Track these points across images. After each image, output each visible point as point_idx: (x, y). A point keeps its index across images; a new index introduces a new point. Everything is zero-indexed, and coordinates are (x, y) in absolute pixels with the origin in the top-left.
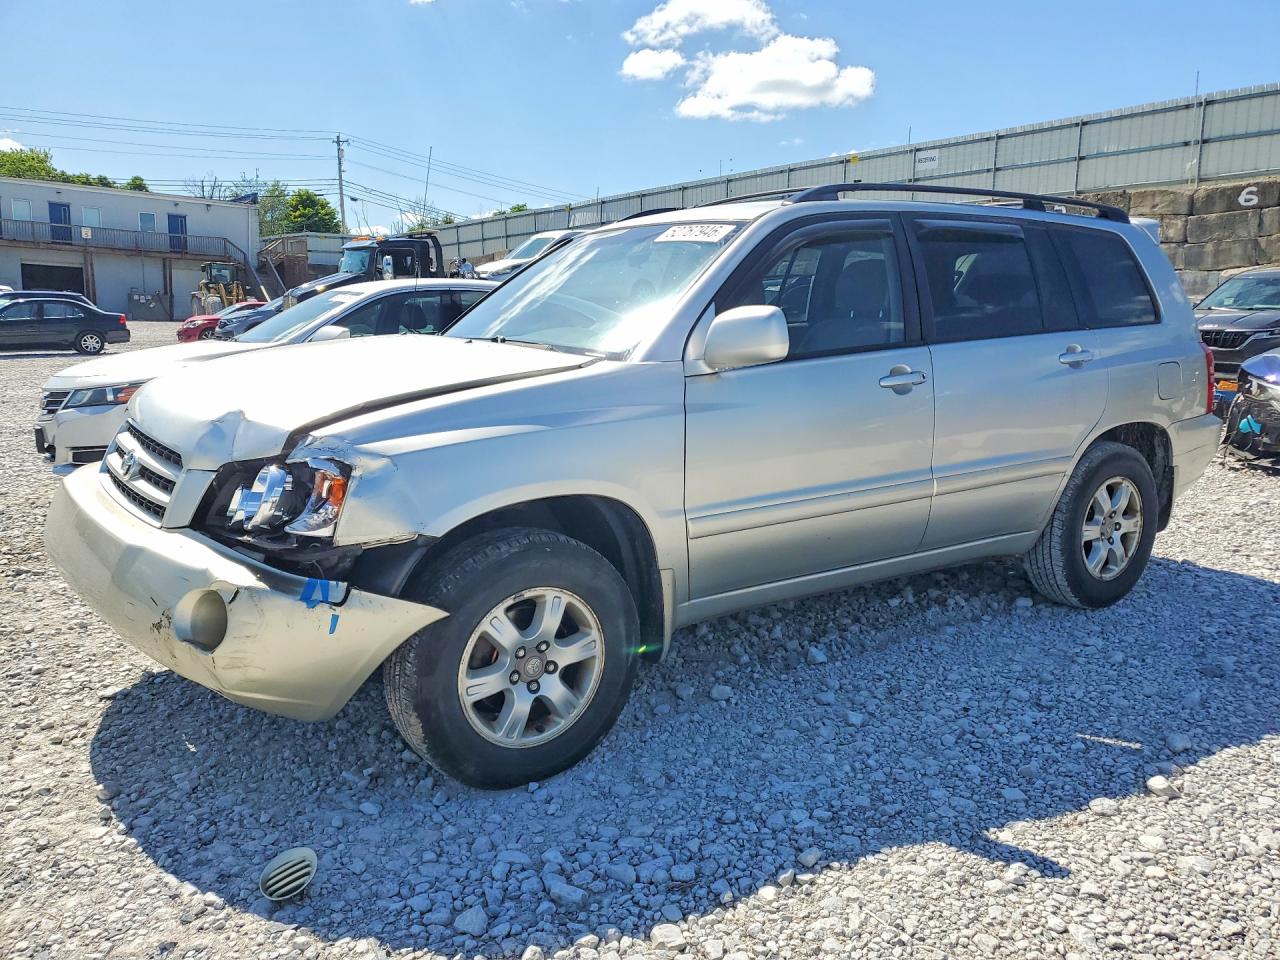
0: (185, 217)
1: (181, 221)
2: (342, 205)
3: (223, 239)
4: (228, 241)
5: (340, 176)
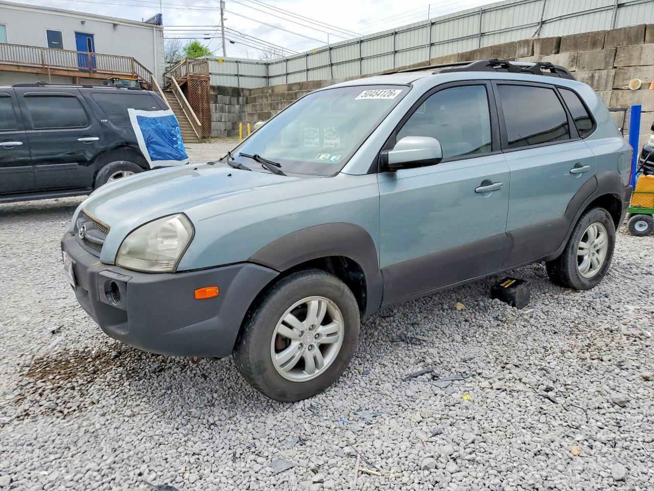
0: (92, 36)
1: (89, 40)
2: (224, 47)
3: (130, 58)
4: (135, 60)
5: (222, 23)
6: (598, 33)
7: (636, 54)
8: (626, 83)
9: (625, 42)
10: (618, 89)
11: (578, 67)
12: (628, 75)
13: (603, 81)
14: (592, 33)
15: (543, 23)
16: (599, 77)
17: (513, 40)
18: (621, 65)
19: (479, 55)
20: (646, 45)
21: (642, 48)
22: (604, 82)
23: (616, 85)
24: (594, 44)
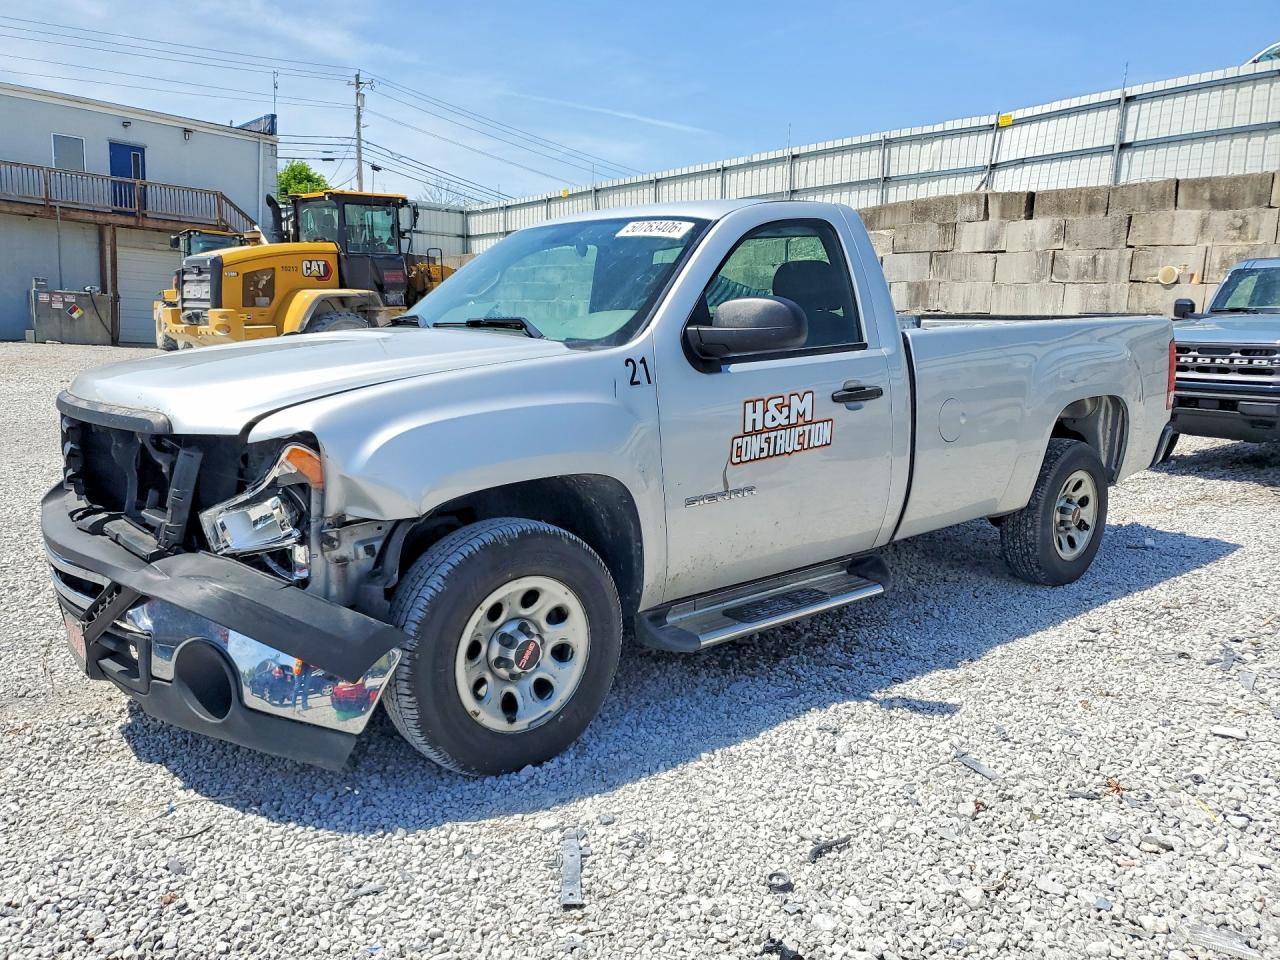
0: (142, 150)
1: (136, 156)
2: (359, 176)
3: (215, 193)
4: (224, 197)
5: (359, 134)
6: (1097, 190)
7: (1164, 226)
8: (1152, 271)
9: (1143, 207)
10: (1139, 281)
11: (1068, 242)
12: (1155, 259)
13: (1113, 269)
14: (1087, 188)
15: (994, 167)
16: (1105, 260)
17: (951, 192)
18: (1138, 243)
19: (889, 214)
20: (1179, 211)
21: (1173, 216)
22: (1115, 270)
23: (1134, 274)
24: (1091, 208)
